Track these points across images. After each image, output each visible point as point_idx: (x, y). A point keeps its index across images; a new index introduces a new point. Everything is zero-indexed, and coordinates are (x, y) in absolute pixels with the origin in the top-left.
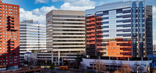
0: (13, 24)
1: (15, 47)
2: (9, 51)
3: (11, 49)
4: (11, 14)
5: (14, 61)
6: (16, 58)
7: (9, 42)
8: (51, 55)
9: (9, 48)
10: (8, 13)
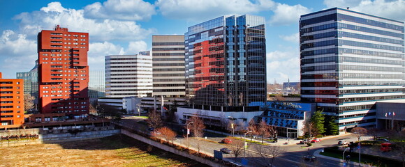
0: (78, 59)
1: (81, 89)
2: (72, 95)
3: (75, 93)
4: (76, 45)
5: (80, 109)
6: (83, 105)
7: (72, 82)
8: (153, 101)
9: (72, 91)
10: (71, 45)
